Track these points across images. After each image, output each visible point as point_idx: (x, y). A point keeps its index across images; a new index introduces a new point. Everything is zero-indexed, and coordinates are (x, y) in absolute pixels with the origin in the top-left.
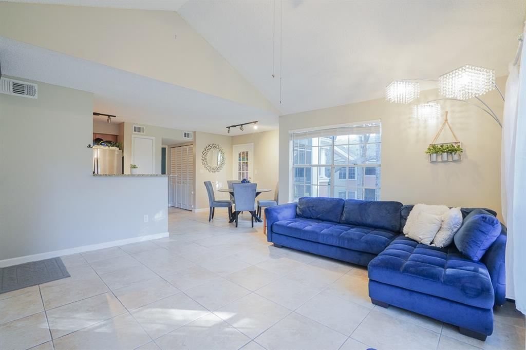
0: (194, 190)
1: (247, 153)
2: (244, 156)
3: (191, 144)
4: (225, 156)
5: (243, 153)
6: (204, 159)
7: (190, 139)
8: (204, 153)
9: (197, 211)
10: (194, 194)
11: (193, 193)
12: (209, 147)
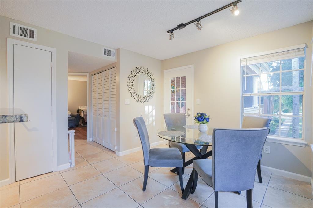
0: (118, 126)
1: (184, 78)
2: (180, 82)
3: (114, 66)
4: (156, 83)
5: (178, 78)
6: (130, 85)
7: (112, 59)
8: (131, 78)
9: (121, 154)
10: (118, 132)
11: (115, 130)
12: (137, 71)
